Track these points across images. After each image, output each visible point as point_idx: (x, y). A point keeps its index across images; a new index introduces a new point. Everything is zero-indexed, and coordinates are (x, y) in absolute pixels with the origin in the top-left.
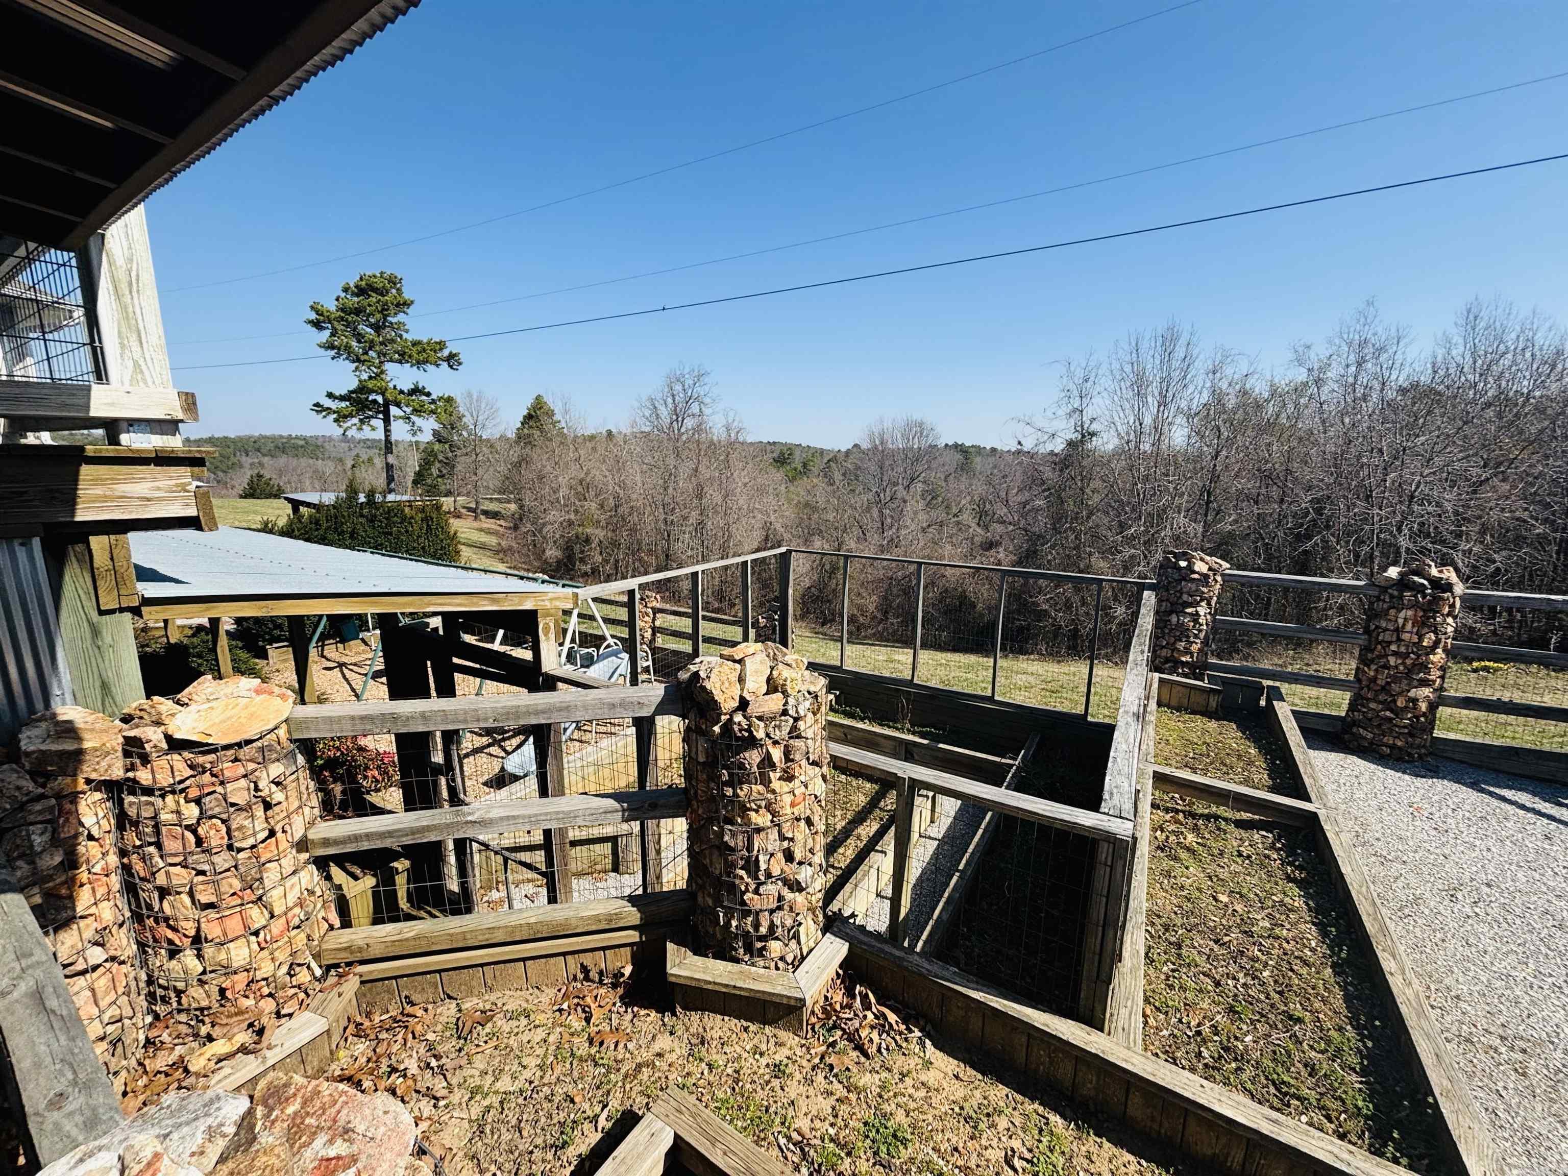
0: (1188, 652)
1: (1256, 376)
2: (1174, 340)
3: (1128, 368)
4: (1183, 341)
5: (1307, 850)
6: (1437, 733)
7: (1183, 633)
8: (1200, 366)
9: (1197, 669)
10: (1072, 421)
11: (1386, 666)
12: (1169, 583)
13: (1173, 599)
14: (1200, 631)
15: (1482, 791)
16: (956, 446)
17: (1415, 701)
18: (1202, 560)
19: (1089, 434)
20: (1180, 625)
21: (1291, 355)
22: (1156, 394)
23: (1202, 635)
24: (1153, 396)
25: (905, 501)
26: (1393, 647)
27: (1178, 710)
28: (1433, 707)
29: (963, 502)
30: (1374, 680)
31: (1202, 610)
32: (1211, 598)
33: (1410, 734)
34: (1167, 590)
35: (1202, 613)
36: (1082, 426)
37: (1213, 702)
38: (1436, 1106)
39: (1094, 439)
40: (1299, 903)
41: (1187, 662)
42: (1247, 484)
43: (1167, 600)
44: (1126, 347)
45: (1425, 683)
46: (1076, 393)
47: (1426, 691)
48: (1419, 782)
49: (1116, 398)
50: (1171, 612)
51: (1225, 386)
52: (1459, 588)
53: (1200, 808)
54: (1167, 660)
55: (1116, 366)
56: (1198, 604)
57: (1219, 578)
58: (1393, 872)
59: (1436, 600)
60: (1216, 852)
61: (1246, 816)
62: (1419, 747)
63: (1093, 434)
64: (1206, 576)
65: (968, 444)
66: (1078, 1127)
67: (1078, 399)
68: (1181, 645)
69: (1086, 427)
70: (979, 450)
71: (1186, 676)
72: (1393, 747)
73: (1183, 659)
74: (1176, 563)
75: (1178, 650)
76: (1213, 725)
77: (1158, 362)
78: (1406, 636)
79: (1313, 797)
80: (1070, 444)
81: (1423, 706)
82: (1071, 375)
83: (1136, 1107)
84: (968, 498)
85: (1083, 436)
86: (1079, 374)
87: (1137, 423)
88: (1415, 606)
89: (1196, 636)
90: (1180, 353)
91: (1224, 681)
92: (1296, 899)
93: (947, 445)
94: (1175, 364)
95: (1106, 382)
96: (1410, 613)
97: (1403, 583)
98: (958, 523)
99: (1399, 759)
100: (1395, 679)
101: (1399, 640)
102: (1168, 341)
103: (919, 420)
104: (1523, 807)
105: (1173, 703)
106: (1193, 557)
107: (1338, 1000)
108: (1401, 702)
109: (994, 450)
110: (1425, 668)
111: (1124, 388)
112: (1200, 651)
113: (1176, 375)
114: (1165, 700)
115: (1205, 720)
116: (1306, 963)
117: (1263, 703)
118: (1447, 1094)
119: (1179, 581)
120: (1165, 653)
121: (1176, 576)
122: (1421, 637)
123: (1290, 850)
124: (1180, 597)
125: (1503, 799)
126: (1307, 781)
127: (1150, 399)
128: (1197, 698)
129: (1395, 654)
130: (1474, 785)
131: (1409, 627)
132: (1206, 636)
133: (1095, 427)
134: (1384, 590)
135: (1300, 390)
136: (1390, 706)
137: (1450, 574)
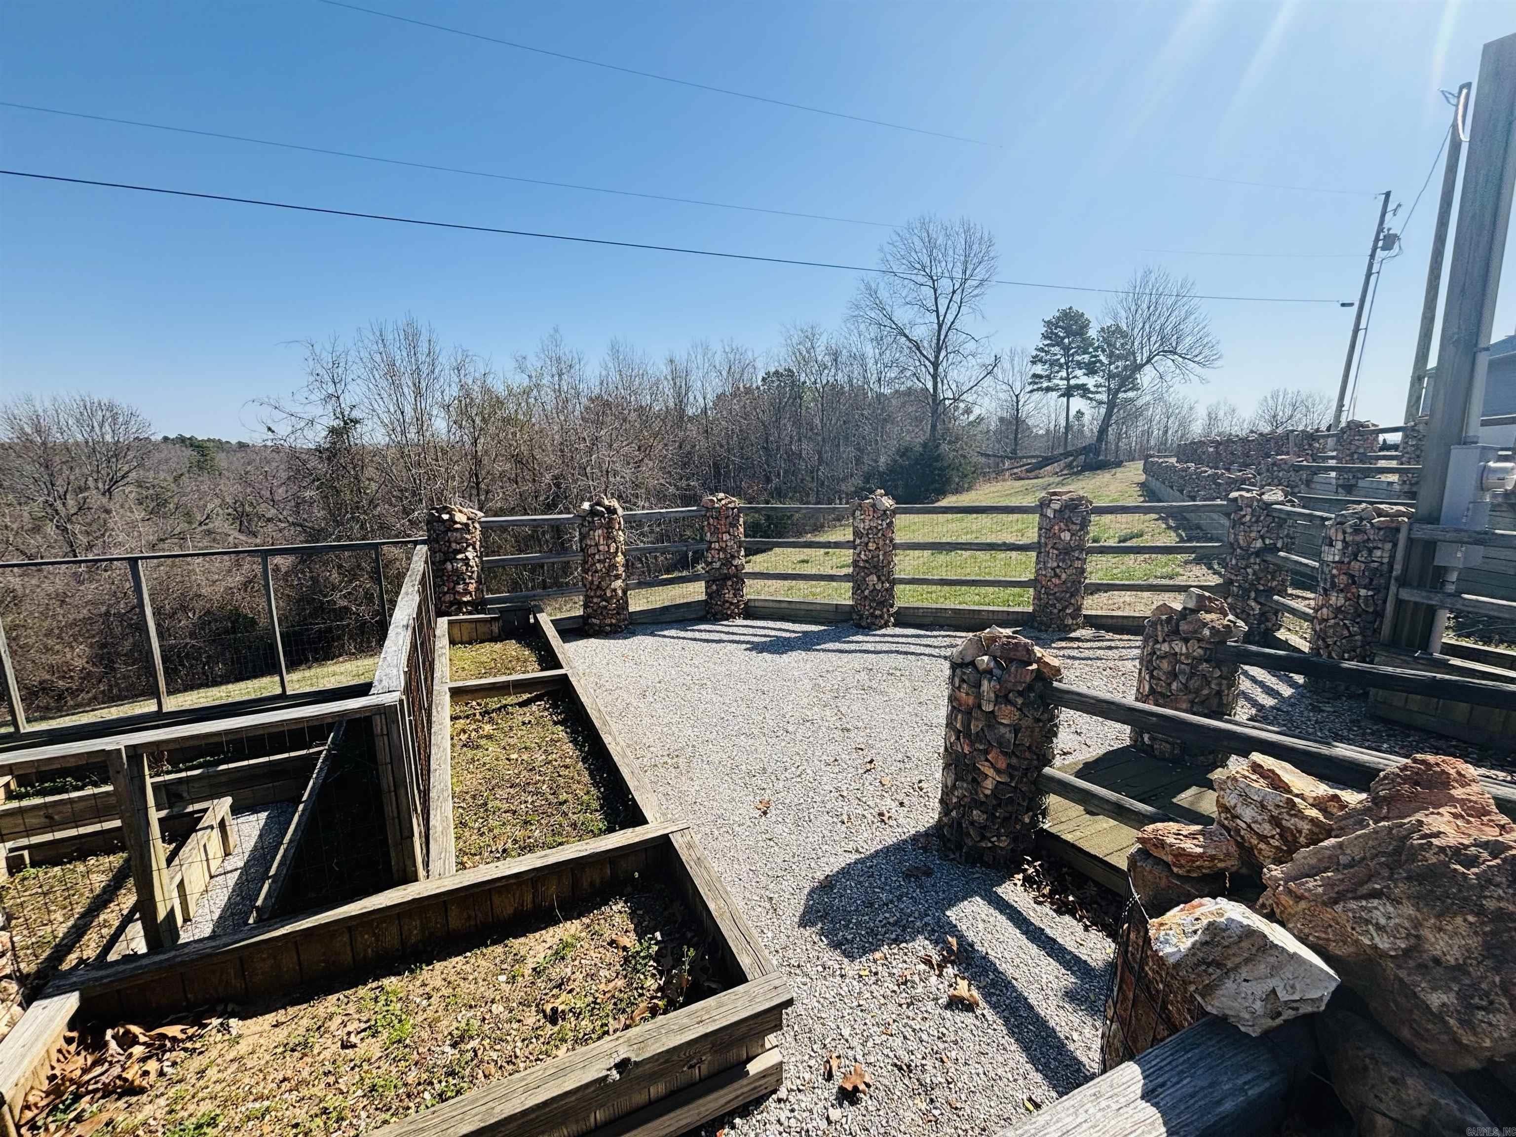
0: (467, 592)
1: (492, 376)
2: (416, 335)
3: (378, 358)
4: (424, 338)
5: (563, 701)
6: (631, 609)
7: (459, 577)
8: (445, 362)
9: (478, 605)
10: (330, 408)
11: (596, 571)
12: (438, 535)
13: (444, 549)
14: (473, 572)
15: (656, 635)
16: (182, 440)
17: (615, 590)
18: (460, 511)
19: (352, 421)
20: (456, 571)
21: (514, 364)
22: (410, 384)
23: (475, 575)
24: (408, 386)
25: (108, 512)
26: (597, 557)
27: (470, 643)
28: (625, 593)
29: (210, 506)
30: (592, 582)
31: (470, 554)
32: (475, 543)
33: (618, 613)
34: (438, 542)
35: (470, 557)
36: (342, 413)
37: (495, 628)
38: (633, 799)
39: (358, 426)
40: (562, 735)
41: (468, 602)
42: (504, 466)
43: (440, 551)
44: (372, 338)
45: (617, 577)
46: (327, 378)
47: (619, 583)
48: (626, 642)
49: (371, 386)
50: (444, 562)
51: (470, 382)
52: (620, 511)
53: (493, 703)
54: (452, 604)
55: (364, 354)
56: (465, 550)
57: (477, 525)
58: (616, 696)
59: (611, 520)
60: (507, 729)
61: (526, 696)
62: (624, 620)
63: (356, 422)
64: (467, 525)
65: (201, 436)
66: (412, 971)
67: (330, 383)
68: (460, 588)
69: (346, 413)
70: (220, 445)
71: (470, 613)
72: (611, 625)
73: (465, 599)
74: (440, 517)
75: (459, 592)
76: (498, 646)
77: (405, 354)
78: (601, 548)
79: (564, 664)
80: (333, 431)
81: (620, 592)
82: (317, 359)
83: (455, 920)
84: (218, 501)
85: (346, 423)
86: (327, 358)
87: (399, 412)
88: (601, 526)
89: (471, 577)
90: (423, 348)
91: (501, 610)
92: (560, 732)
93: (166, 439)
94: (422, 358)
95: (357, 370)
96: (600, 531)
97: (593, 512)
98: (209, 532)
99: (616, 632)
100: (602, 578)
101: (599, 551)
102: (412, 338)
103: (105, 401)
104: (673, 637)
105: (465, 639)
106: (453, 510)
107: (586, 778)
108: (609, 594)
109: (242, 446)
110: (614, 567)
111: (377, 376)
112: (477, 589)
113: (425, 369)
114: (457, 636)
115: (492, 644)
116: (567, 767)
117: (532, 621)
118: (637, 789)
119: (446, 532)
120: (448, 598)
121: (442, 528)
122: (609, 547)
123: (555, 706)
124: (450, 546)
125: (664, 636)
126: (560, 656)
127: (406, 390)
128: (482, 629)
129: (599, 561)
130: (652, 634)
131: (602, 542)
132: (479, 577)
133: (356, 414)
134: (584, 518)
135: (527, 392)
136: (603, 598)
137: (615, 503)
